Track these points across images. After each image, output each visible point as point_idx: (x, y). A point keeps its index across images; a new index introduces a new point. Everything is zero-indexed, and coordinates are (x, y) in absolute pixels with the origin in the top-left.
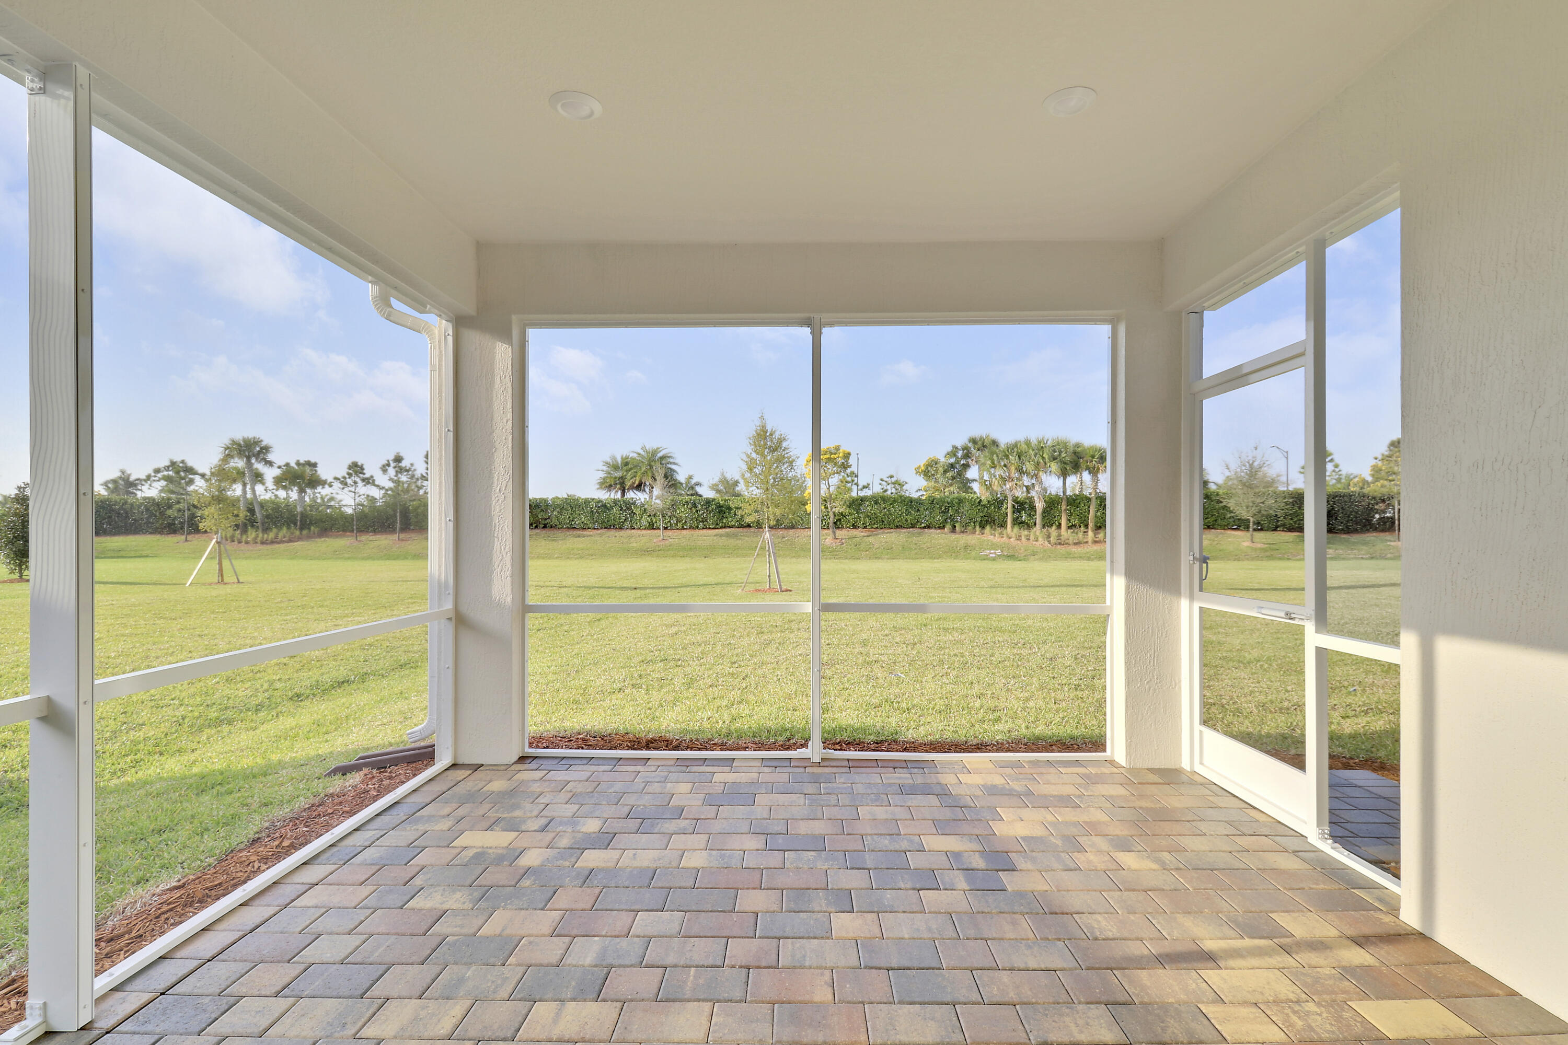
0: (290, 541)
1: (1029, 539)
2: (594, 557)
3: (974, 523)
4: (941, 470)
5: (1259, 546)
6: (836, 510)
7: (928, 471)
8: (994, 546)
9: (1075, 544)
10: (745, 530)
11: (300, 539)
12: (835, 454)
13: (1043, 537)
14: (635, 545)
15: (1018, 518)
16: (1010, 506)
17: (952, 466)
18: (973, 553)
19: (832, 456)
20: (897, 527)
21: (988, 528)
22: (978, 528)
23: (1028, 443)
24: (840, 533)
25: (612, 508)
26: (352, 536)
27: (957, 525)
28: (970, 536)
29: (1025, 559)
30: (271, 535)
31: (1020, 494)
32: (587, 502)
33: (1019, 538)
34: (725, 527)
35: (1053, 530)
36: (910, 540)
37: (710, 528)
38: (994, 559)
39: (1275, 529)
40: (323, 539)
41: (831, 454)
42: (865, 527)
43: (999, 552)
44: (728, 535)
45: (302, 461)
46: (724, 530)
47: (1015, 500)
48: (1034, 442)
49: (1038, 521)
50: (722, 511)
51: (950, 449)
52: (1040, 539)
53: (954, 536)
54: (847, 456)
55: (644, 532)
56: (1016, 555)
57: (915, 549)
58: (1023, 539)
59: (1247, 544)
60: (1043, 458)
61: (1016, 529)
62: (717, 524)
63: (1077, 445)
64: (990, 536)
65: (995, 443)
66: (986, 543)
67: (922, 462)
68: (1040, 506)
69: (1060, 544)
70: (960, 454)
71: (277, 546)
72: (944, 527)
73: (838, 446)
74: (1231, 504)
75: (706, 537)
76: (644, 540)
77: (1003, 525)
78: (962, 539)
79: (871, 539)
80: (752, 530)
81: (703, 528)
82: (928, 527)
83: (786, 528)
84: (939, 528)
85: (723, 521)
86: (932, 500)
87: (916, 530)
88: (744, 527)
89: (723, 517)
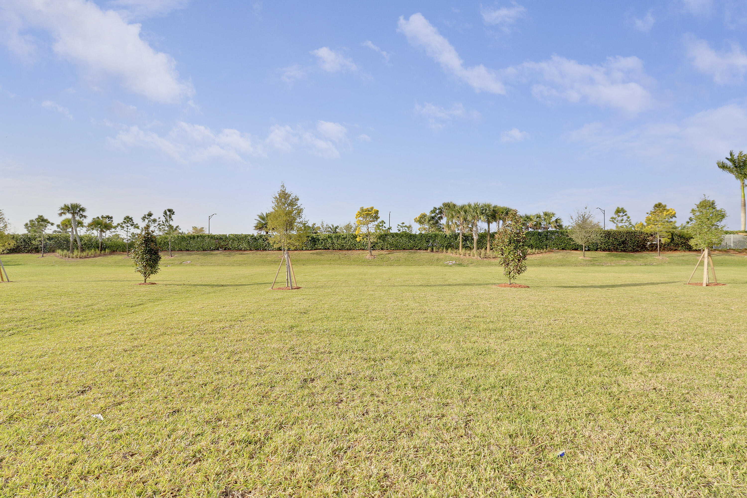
0: (95, 257)
1: (470, 255)
2: (246, 265)
3: (443, 247)
4: (427, 220)
5: (588, 259)
6: (372, 241)
7: (421, 220)
8: (452, 259)
9: (494, 258)
10: (326, 251)
11: (100, 255)
12: (371, 211)
13: (477, 254)
14: (269, 258)
15: (465, 244)
16: (461, 238)
17: (433, 218)
18: (441, 263)
20: (404, 249)
21: (450, 250)
22: (444, 250)
23: (470, 206)
24: (373, 252)
25: (259, 239)
26: (126, 254)
27: (434, 248)
28: (441, 254)
29: (467, 265)
30: (84, 254)
31: (466, 232)
32: (246, 236)
33: (465, 255)
34: (317, 249)
35: (483, 251)
36: (409, 256)
37: (309, 250)
38: (451, 266)
39: (596, 250)
40: (111, 256)
41: (369, 211)
42: (387, 249)
43: (454, 262)
44: (317, 254)
45: (104, 216)
47: (464, 235)
48: (473, 205)
49: (475, 245)
50: (315, 241)
51: (432, 209)
52: (475, 255)
53: (432, 254)
54: (377, 212)
55: (275, 252)
56: (463, 263)
57: (412, 261)
58: (467, 255)
59: (581, 258)
60: (477, 213)
61: (464, 250)
62: (312, 248)
63: (495, 207)
64: (450, 254)
65: (454, 205)
66: (448, 257)
67: (418, 216)
68: (475, 238)
69: (486, 258)
70: (437, 211)
71: (87, 259)
72: (427, 249)
73: (373, 207)
74: (573, 237)
75: (306, 254)
76: (274, 256)
77: (457, 248)
78: (436, 255)
79: (390, 255)
80: (330, 251)
81: (305, 250)
82: (419, 249)
83: (347, 250)
84: (425, 249)
85: (316, 246)
86: (421, 235)
87: (413, 251)
88: (326, 249)
89: (315, 244)
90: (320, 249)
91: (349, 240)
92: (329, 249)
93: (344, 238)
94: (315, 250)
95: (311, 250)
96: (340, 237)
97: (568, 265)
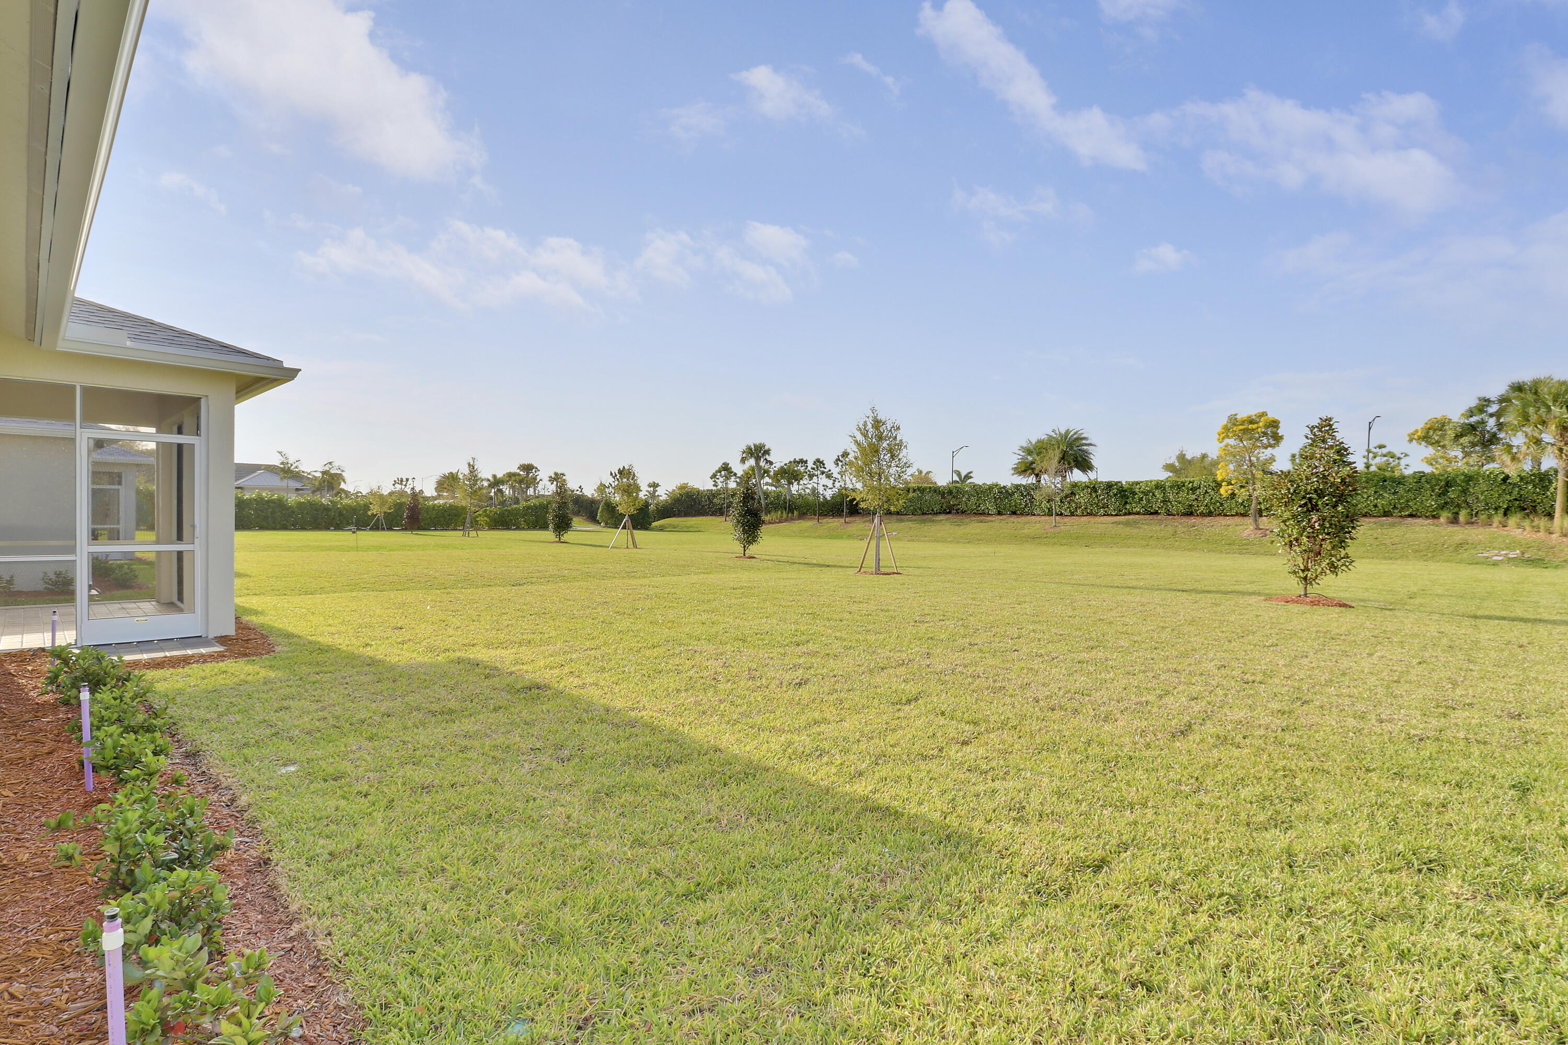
0: (780, 522)
4: (1451, 434)
7: (1433, 434)
8: (1513, 545)
10: (1151, 517)
11: (786, 520)
12: (1257, 423)
14: (1028, 532)
17: (1473, 427)
19: (1250, 426)
22: (1497, 518)
25: (1013, 493)
26: (814, 519)
27: (1463, 513)
29: (1560, 565)
30: (769, 517)
34: (1130, 514)
37: (1111, 515)
38: (1495, 564)
40: (799, 522)
41: (1251, 422)
43: (1518, 554)
44: (1127, 524)
46: (1126, 517)
50: (1125, 495)
53: (1448, 529)
54: (1275, 424)
55: (1043, 518)
62: (1120, 511)
64: (1516, 529)
66: (1501, 539)
67: (1420, 424)
71: (771, 525)
72: (1439, 516)
73: (1263, 413)
75: (1102, 524)
76: (1038, 526)
77: (1546, 513)
78: (1462, 533)
80: (1159, 517)
81: (1104, 515)
82: (1411, 516)
83: (1202, 515)
84: (1434, 517)
85: (1128, 507)
86: (1420, 477)
87: (1390, 519)
88: (1152, 514)
89: (1126, 503)
90: (1138, 513)
91: (1206, 492)
92: (1156, 513)
93: (1193, 490)
94: (1125, 514)
95: (1116, 515)
96: (1184, 486)
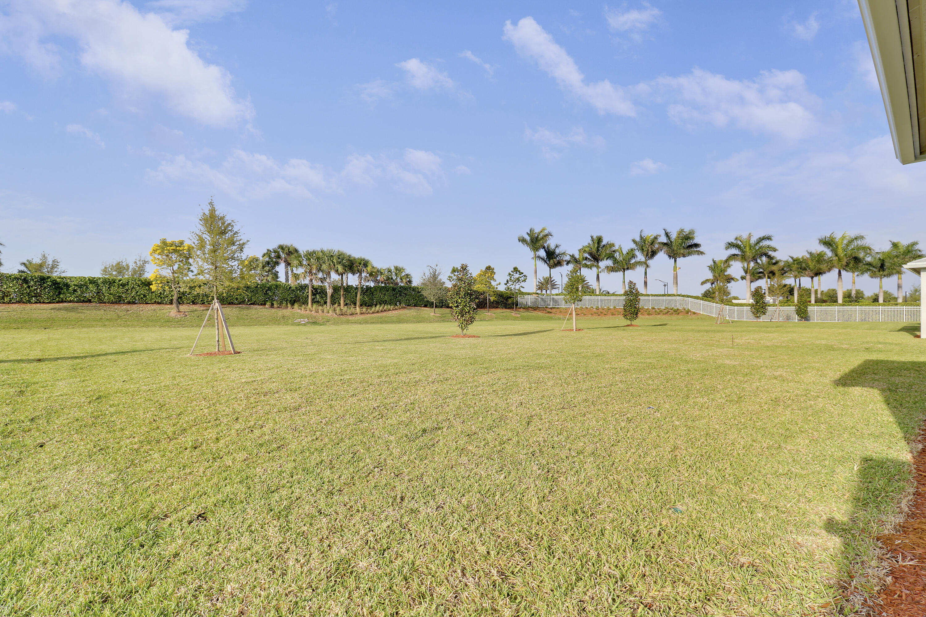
1: (324, 312)
3: (286, 301)
4: (260, 265)
5: (438, 315)
6: (180, 290)
7: (252, 265)
8: (302, 317)
9: (351, 315)
10: (85, 304)
12: (180, 246)
13: (332, 311)
15: (314, 299)
16: (310, 291)
17: (268, 263)
18: (290, 321)
19: (178, 248)
20: (229, 304)
21: (296, 305)
22: (289, 305)
23: (322, 252)
24: (183, 308)
27: (275, 303)
28: (284, 311)
29: (323, 324)
31: (317, 283)
33: (317, 312)
34: (62, 302)
35: (337, 307)
36: (242, 312)
37: (44, 303)
38: (304, 325)
39: (442, 307)
41: (175, 247)
42: (203, 304)
43: (306, 320)
44: (66, 309)
46: (61, 304)
47: (313, 287)
48: (326, 251)
49: (329, 301)
50: (59, 287)
51: (266, 251)
52: (330, 312)
53: (273, 310)
54: (189, 249)
56: (317, 321)
57: (247, 319)
58: (320, 311)
59: (433, 314)
60: (333, 262)
61: (315, 306)
62: (53, 299)
64: (298, 310)
66: (296, 314)
68: (329, 291)
69: (342, 315)
70: (273, 255)
72: (265, 304)
73: (183, 241)
74: (425, 293)
77: (305, 303)
78: (281, 312)
80: (93, 304)
81: (36, 303)
82: (253, 304)
83: (129, 303)
84: (261, 304)
85: (61, 296)
86: (257, 286)
87: (244, 306)
88: (86, 302)
89: (60, 293)
90: (70, 302)
91: (133, 288)
92: (90, 301)
93: (123, 285)
94: (58, 302)
95: (49, 303)
96: (114, 282)
97: (424, 322)
